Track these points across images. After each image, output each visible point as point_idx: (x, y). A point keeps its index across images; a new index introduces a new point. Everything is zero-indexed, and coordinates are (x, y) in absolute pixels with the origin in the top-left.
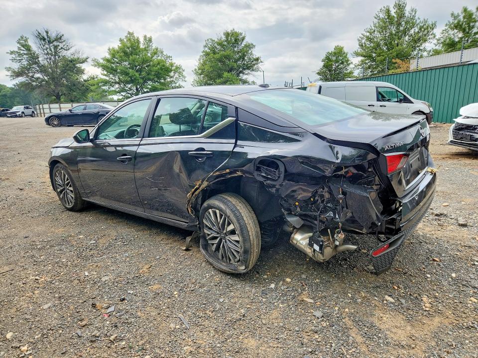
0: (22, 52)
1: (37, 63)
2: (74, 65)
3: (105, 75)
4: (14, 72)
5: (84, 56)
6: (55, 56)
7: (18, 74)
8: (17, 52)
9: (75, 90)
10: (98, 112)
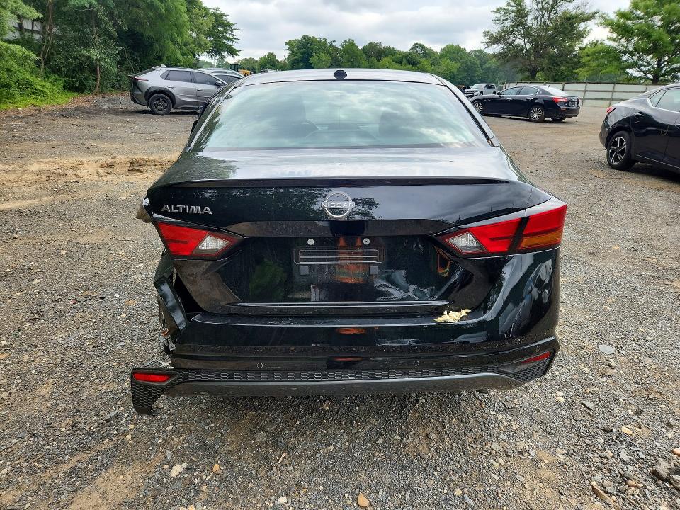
0: (510, 8)
1: (522, 24)
2: (572, 24)
3: (614, 40)
4: (491, 38)
5: (593, 10)
6: (550, 12)
7: (495, 40)
8: (504, 9)
9: (559, 63)
10: (535, 99)
